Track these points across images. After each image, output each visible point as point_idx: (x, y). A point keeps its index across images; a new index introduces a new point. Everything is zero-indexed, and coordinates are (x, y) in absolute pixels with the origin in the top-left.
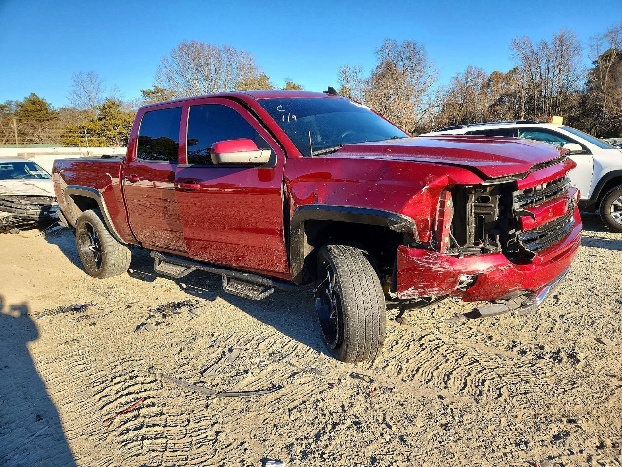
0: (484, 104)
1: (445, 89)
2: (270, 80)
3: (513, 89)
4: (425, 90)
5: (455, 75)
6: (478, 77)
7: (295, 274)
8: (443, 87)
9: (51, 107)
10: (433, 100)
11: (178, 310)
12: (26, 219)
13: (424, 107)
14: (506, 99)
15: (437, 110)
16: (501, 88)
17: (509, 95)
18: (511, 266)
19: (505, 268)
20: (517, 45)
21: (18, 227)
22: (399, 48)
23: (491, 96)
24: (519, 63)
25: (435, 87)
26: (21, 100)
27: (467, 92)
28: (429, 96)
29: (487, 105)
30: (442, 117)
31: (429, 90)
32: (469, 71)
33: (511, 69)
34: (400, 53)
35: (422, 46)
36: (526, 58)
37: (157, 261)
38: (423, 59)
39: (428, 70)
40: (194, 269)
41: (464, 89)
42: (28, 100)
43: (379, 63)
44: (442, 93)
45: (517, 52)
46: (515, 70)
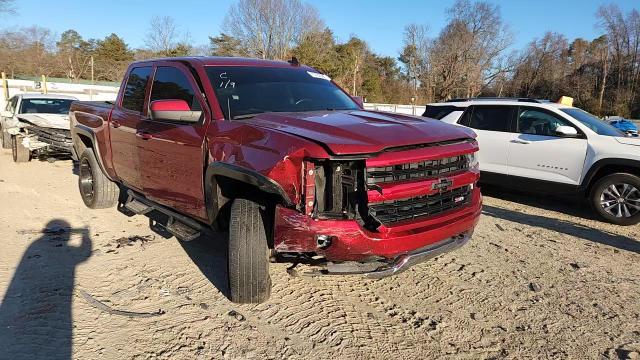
0: (563, 73)
1: (519, 54)
2: (334, 34)
3: (598, 58)
4: (496, 54)
5: (532, 41)
6: (558, 43)
7: (212, 221)
8: (516, 52)
9: (128, 47)
10: (504, 65)
11: (132, 243)
12: (60, 151)
13: (493, 71)
14: (588, 69)
15: (509, 76)
16: (584, 57)
17: (593, 65)
18: (362, 233)
19: (355, 233)
20: (602, 12)
21: (54, 157)
22: (471, 10)
23: (572, 64)
24: (604, 31)
25: (508, 51)
26: (103, 39)
27: (545, 58)
28: (500, 60)
29: (565, 74)
30: (513, 84)
31: (501, 54)
32: (548, 37)
33: (597, 37)
34: (472, 15)
35: (498, 8)
36: (612, 27)
37: (130, 198)
38: (496, 21)
39: (501, 33)
40: (153, 208)
41: (540, 56)
42: (109, 39)
43: (448, 23)
44: (515, 59)
45: (602, 20)
46: (601, 40)
